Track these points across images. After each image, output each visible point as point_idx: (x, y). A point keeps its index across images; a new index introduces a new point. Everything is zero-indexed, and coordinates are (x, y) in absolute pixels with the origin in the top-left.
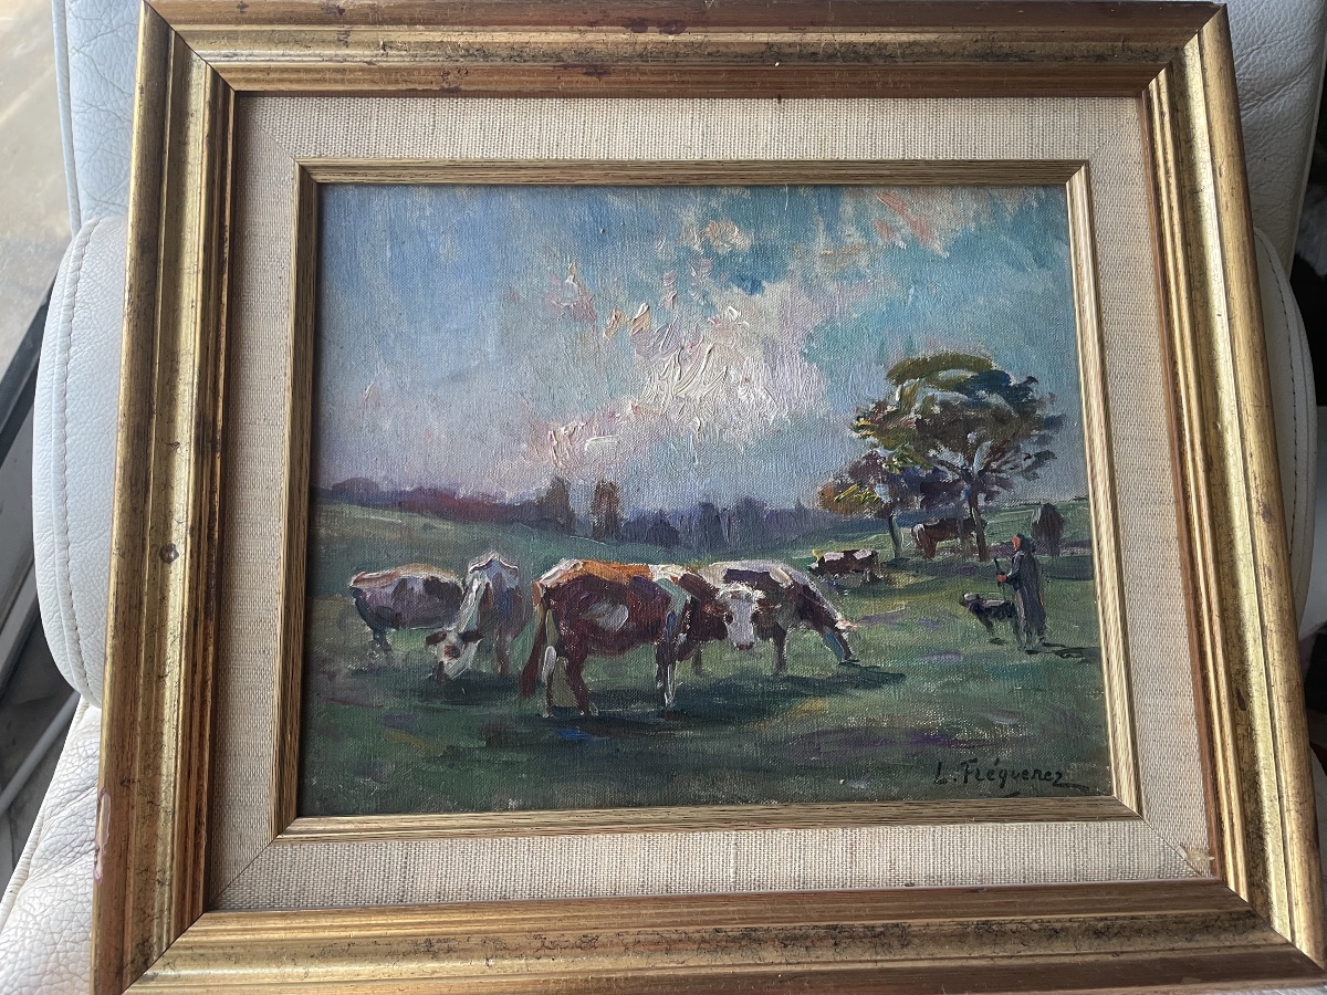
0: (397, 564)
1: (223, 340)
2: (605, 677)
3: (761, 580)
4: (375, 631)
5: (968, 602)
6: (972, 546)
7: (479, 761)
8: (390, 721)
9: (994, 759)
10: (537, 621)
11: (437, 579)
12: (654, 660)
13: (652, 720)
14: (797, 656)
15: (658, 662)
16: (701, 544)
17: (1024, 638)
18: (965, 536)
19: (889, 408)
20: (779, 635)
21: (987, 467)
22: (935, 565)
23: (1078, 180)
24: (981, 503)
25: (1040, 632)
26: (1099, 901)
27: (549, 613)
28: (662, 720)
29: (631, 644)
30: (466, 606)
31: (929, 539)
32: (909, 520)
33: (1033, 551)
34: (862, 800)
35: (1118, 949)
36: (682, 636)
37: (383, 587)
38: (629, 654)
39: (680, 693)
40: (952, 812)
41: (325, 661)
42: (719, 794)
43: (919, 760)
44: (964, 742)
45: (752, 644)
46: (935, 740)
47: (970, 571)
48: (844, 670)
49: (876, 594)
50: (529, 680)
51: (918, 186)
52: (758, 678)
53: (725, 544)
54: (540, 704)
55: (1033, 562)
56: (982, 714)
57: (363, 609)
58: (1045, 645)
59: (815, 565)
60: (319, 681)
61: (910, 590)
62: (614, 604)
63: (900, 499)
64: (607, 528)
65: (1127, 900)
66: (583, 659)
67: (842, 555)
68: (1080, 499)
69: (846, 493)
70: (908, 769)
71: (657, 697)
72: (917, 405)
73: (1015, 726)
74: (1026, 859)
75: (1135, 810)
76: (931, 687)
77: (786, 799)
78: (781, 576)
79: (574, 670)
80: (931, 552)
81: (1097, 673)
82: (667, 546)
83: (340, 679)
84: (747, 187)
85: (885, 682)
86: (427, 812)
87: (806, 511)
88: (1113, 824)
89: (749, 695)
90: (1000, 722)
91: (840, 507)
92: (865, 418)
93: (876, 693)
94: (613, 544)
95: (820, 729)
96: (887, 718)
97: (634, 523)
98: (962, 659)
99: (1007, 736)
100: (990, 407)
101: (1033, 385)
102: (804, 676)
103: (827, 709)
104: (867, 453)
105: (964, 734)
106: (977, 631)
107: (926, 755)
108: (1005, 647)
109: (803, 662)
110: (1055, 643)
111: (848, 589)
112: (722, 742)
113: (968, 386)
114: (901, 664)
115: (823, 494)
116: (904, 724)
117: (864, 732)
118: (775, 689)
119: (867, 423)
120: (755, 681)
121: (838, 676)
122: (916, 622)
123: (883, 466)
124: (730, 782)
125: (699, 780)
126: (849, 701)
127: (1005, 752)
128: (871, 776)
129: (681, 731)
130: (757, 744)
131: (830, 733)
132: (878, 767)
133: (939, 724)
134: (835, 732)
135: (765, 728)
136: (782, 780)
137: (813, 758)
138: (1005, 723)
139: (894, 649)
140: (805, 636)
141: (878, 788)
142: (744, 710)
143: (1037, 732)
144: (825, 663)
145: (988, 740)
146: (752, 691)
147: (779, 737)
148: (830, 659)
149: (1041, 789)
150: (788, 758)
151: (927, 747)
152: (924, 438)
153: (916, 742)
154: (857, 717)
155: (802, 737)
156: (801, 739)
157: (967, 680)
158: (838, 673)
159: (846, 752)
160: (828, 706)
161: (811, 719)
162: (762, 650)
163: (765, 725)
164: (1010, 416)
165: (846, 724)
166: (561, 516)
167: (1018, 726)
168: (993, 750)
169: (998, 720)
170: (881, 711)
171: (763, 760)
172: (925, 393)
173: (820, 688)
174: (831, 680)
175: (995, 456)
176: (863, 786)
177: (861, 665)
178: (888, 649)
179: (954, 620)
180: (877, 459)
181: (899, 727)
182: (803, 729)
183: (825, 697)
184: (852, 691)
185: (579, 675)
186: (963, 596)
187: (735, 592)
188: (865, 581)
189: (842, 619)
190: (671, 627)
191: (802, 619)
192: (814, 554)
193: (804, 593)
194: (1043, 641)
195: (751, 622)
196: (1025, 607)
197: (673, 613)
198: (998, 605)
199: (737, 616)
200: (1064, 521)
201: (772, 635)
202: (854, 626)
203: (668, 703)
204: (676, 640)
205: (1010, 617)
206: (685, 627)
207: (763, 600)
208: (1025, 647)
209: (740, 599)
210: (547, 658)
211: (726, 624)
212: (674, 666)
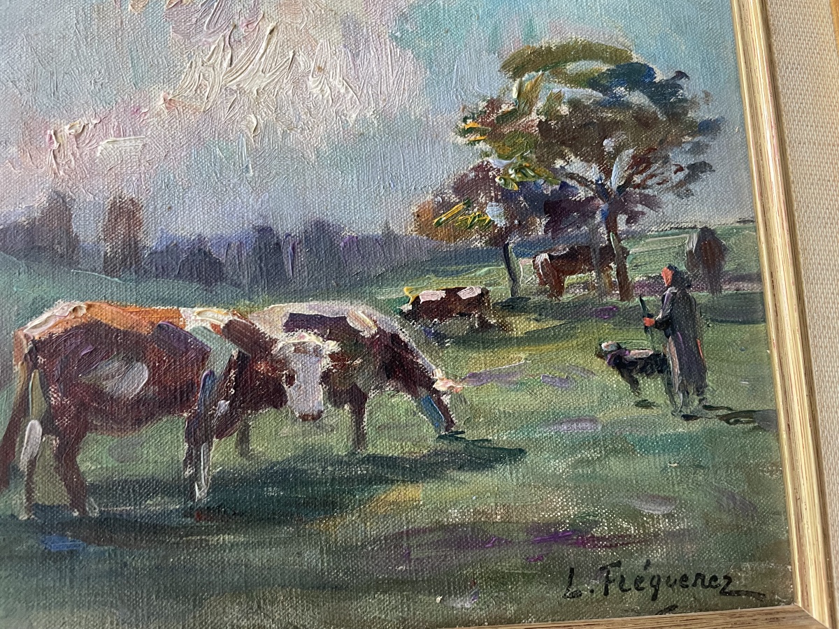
2: (110, 463)
3: (335, 327)
5: (606, 353)
6: (610, 281)
9: (643, 561)
10: (17, 385)
12: (182, 437)
13: (175, 521)
14: (380, 429)
15: (188, 440)
16: (254, 280)
17: (679, 398)
18: (602, 267)
19: (504, 108)
20: (358, 400)
21: (628, 181)
22: (563, 306)
24: (622, 225)
25: (700, 390)
27: (36, 375)
28: (190, 521)
29: (151, 416)
31: (555, 272)
32: (530, 249)
33: (689, 287)
34: (466, 624)
36: (224, 405)
38: (147, 430)
39: (217, 484)
43: (543, 566)
44: (603, 539)
45: (320, 412)
46: (564, 538)
47: (608, 313)
48: (443, 445)
49: (487, 344)
52: (328, 460)
53: (287, 282)
54: (14, 502)
55: (689, 301)
56: (626, 501)
58: (706, 407)
59: (407, 307)
61: (531, 339)
62: (129, 361)
63: (519, 222)
64: (124, 260)
66: (79, 437)
67: (443, 294)
68: (744, 222)
69: (449, 214)
70: (529, 579)
71: (185, 489)
72: (540, 104)
73: (669, 516)
75: (827, 625)
76: (560, 466)
78: (362, 322)
79: (66, 455)
80: (559, 289)
81: (773, 443)
82: (208, 283)
85: (499, 460)
87: (396, 237)
89: (312, 483)
90: (651, 512)
91: (441, 232)
92: (474, 119)
93: (487, 475)
94: (131, 280)
95: (410, 527)
96: (501, 509)
97: (162, 252)
98: (600, 428)
99: (659, 530)
100: (631, 108)
101: (683, 81)
102: (390, 455)
103: (421, 499)
104: (476, 164)
105: (604, 529)
106: (619, 392)
107: (554, 559)
108: (655, 411)
109: (389, 437)
110: (718, 405)
111: (451, 338)
112: (274, 549)
113: (604, 82)
114: (520, 436)
115: (418, 216)
116: (523, 517)
117: (470, 529)
118: (350, 473)
119: (476, 125)
120: (323, 463)
121: (436, 454)
122: (538, 380)
123: (497, 180)
124: (283, 605)
125: (240, 604)
126: (450, 488)
127: (657, 551)
128: (479, 590)
129: (218, 535)
130: (323, 550)
131: (424, 532)
132: (488, 577)
133: (570, 516)
134: (431, 530)
135: (335, 528)
136: (357, 600)
137: (400, 568)
138: (657, 512)
139: (510, 416)
140: (393, 401)
141: (488, 606)
142: (306, 504)
143: (699, 524)
144: (418, 436)
145: (635, 536)
146: (318, 477)
147: (354, 540)
148: (425, 431)
149: (705, 600)
150: (365, 568)
151: (555, 547)
152: (549, 145)
153: (539, 542)
154: (461, 508)
155: (386, 538)
156: (383, 542)
157: (607, 456)
158: (436, 449)
159: (446, 557)
160: (422, 495)
161: (399, 513)
162: (334, 421)
163: (335, 524)
164: (656, 118)
165: (445, 519)
166: (59, 243)
167: (673, 516)
168: (641, 548)
169: (648, 509)
170: (493, 500)
171: (331, 572)
172: (549, 89)
173: (411, 470)
174: (427, 459)
175: (638, 167)
176: (468, 605)
177: (467, 438)
178: (502, 415)
179: (588, 377)
180: (489, 170)
181: (517, 522)
182: (387, 527)
183: (417, 482)
184: (455, 474)
185: (73, 460)
186: (600, 345)
187: (299, 343)
188: (472, 327)
189: (442, 378)
190: (208, 392)
191: (389, 378)
192: (407, 293)
193: (392, 343)
194: (704, 403)
195: (320, 383)
196: (679, 360)
197: (212, 373)
198: (645, 356)
199: (301, 376)
200: (726, 249)
201: (348, 400)
202: (458, 386)
203: (200, 497)
204: (214, 409)
205: (660, 372)
206: (227, 392)
207: (337, 353)
208: (681, 411)
209: (305, 352)
210: (29, 437)
211: (285, 386)
212: (210, 445)
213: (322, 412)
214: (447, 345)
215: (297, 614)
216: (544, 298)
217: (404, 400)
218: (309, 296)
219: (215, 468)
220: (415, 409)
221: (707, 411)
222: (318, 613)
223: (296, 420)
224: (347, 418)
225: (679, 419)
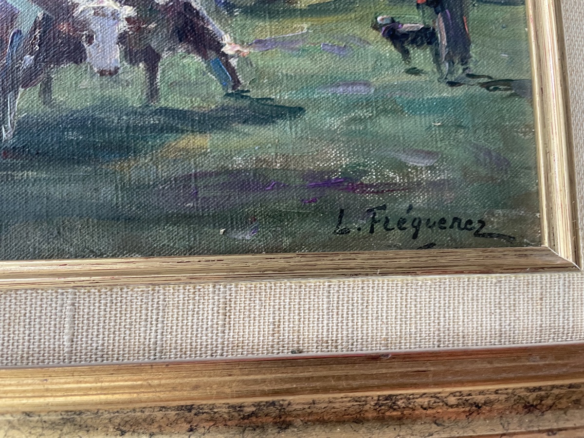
5: (381, 26)
9: (406, 205)
14: (172, 85)
17: (446, 67)
20: (152, 59)
25: (464, 61)
26: (531, 368)
34: (246, 251)
35: (555, 426)
36: (29, 59)
39: (21, 128)
40: (353, 264)
42: (66, 247)
43: (317, 207)
44: (371, 186)
45: (117, 70)
46: (337, 184)
49: (273, 15)
52: (121, 109)
56: (394, 155)
58: (469, 75)
61: (313, 11)
65: (565, 365)
70: (303, 217)
73: (431, 168)
74: (442, 319)
75: (571, 260)
76: (335, 123)
81: (528, 109)
85: (281, 116)
88: (546, 276)
89: (109, 130)
90: (415, 164)
93: (269, 129)
95: (198, 171)
96: (280, 158)
98: (373, 91)
99: (422, 179)
102: (181, 108)
103: (208, 147)
105: (372, 177)
106: (391, 59)
107: (326, 201)
108: (423, 77)
109: (180, 92)
110: (480, 74)
111: (239, 7)
112: (73, 185)
114: (300, 96)
116: (300, 166)
117: (252, 174)
118: (144, 123)
120: (119, 113)
121: (223, 109)
122: (319, 48)
124: (80, 232)
125: (42, 230)
126: (235, 139)
127: (419, 198)
128: (258, 225)
129: (22, 171)
130: (118, 187)
131: (211, 175)
132: (267, 215)
133: (342, 166)
134: (217, 174)
135: (129, 169)
136: (148, 230)
137: (188, 205)
138: (420, 165)
139: (291, 78)
140: (184, 62)
141: (266, 238)
142: (103, 148)
143: (457, 175)
144: (207, 93)
145: (400, 184)
146: (114, 124)
147: (147, 179)
148: (213, 88)
149: (461, 240)
150: (156, 204)
151: (327, 192)
153: (314, 186)
154: (245, 156)
155: (175, 179)
156: (173, 182)
157: (377, 115)
158: (223, 105)
159: (230, 197)
160: (209, 144)
161: (187, 158)
162: (130, 76)
163: (129, 165)
165: (230, 165)
167: (435, 168)
168: (405, 195)
169: (412, 161)
170: (273, 150)
171: (125, 206)
173: (199, 122)
174: (214, 113)
176: (248, 237)
177: (251, 96)
178: (285, 78)
179: (364, 46)
181: (295, 169)
182: (177, 170)
183: (205, 133)
184: (240, 127)
186: (376, 18)
187: (98, 7)
189: (230, 42)
190: (15, 48)
191: (181, 41)
193: (185, 10)
194: (467, 71)
195: (118, 44)
196: (447, 33)
197: (19, 32)
198: (416, 29)
199: (100, 36)
201: (143, 59)
202: (245, 51)
203: (6, 138)
204: (20, 63)
205: (429, 43)
206: (32, 48)
207: (133, 18)
208: (446, 78)
209: (104, 15)
211: (85, 44)
212: (16, 93)
213: (118, 68)
214: (236, 14)
215: (93, 241)
217: (195, 61)
219: (20, 113)
220: (205, 70)
221: (470, 79)
222: (113, 240)
223: (94, 75)
224: (142, 75)
225: (444, 85)
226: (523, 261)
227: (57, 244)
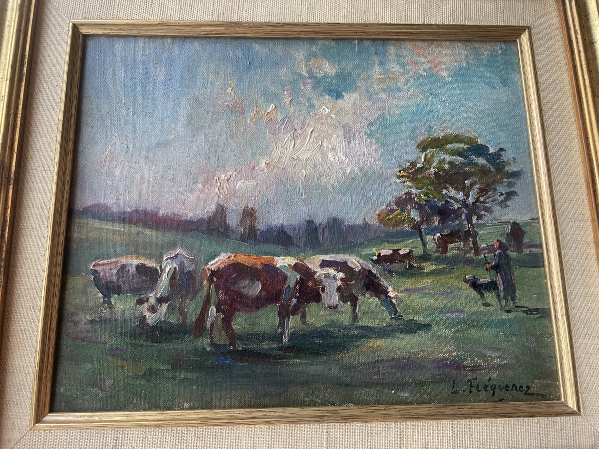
0: (120, 255)
1: (19, 119)
2: (246, 326)
3: (342, 266)
4: (105, 296)
5: (469, 281)
6: (470, 247)
7: (166, 378)
8: (111, 352)
9: (487, 378)
10: (205, 290)
11: (144, 265)
13: (275, 352)
14: (365, 313)
15: (279, 316)
16: (306, 245)
17: (503, 302)
18: (466, 241)
19: (418, 166)
20: (354, 300)
21: (477, 200)
22: (447, 258)
23: (525, 37)
24: (475, 221)
25: (513, 299)
27: (213, 286)
28: (281, 352)
29: (263, 305)
30: (161, 282)
31: (444, 242)
32: (432, 231)
33: (507, 250)
34: (406, 403)
36: (294, 300)
37: (111, 269)
38: (262, 311)
39: (293, 336)
40: (463, 411)
41: (73, 314)
42: (317, 400)
43: (441, 379)
44: (469, 367)
45: (337, 305)
46: (451, 366)
47: (469, 261)
49: (413, 276)
50: (199, 327)
51: (432, 40)
52: (341, 327)
53: (320, 245)
54: (205, 342)
55: (507, 256)
56: (479, 350)
57: (97, 282)
59: (375, 258)
60: (68, 326)
61: (433, 273)
62: (253, 280)
63: (426, 219)
64: (249, 234)
66: (233, 314)
67: (392, 252)
68: (533, 219)
70: (434, 384)
71: (278, 338)
72: (435, 164)
73: (499, 357)
74: (510, 441)
76: (447, 332)
77: (359, 403)
78: (355, 264)
79: (227, 321)
80: (446, 250)
81: (549, 324)
82: (286, 246)
83: (81, 326)
84: (333, 39)
85: (419, 329)
86: (132, 410)
87: (369, 225)
89: (334, 337)
90: (491, 355)
91: (390, 223)
92: (404, 171)
93: (414, 336)
94: (252, 244)
95: (379, 359)
96: (420, 352)
97: (266, 232)
98: (466, 315)
99: (495, 363)
100: (478, 165)
101: (502, 153)
102: (369, 326)
103: (384, 346)
104: (405, 192)
105: (469, 362)
106: (474, 298)
107: (445, 375)
108: (492, 308)
109: (368, 317)
110: (522, 306)
111: (395, 272)
112: (318, 366)
113: (465, 153)
114: (429, 318)
115: (379, 216)
116: (431, 356)
117: (406, 360)
118: (351, 333)
119: (405, 174)
120: (339, 328)
121: (390, 326)
122: (437, 293)
123: (415, 199)
124: (323, 392)
125: (304, 390)
126: (397, 341)
127: (494, 373)
128: (411, 388)
129: (294, 359)
130: (340, 368)
131: (386, 361)
132: (416, 383)
133: (452, 356)
134: (389, 360)
135: (345, 358)
136: (356, 391)
137: (375, 377)
138: (493, 355)
139: (424, 309)
140: (370, 301)
141: (416, 396)
142: (332, 346)
143: (513, 361)
144: (382, 317)
145: (483, 366)
146: (337, 334)
147: (354, 364)
148: (385, 315)
149: (517, 397)
150: (359, 377)
151: (446, 370)
152: (440, 183)
153: (439, 367)
154: (402, 351)
155: (368, 363)
156: (367, 365)
157: (469, 329)
158: (390, 324)
159: (396, 373)
160: (384, 344)
161: (374, 352)
162: (343, 309)
163: (345, 356)
164: (490, 170)
165: (395, 356)
166: (221, 228)
167: (501, 357)
168: (486, 372)
169: (489, 353)
170: (417, 347)
171: (344, 378)
172: (439, 157)
173: (379, 333)
174: (386, 328)
175: (482, 193)
176: (406, 395)
177: (404, 319)
178: (420, 309)
179: (460, 291)
180: (412, 195)
181: (428, 358)
182: (369, 358)
183: (382, 338)
184: (399, 335)
185: (230, 324)
186: (466, 277)
187: (326, 273)
188: (405, 267)
189: (392, 291)
190: (287, 295)
191: (367, 290)
192: (375, 251)
193: (369, 274)
194: (515, 304)
195: (337, 292)
196: (503, 284)
197: (289, 286)
198: (487, 282)
199: (328, 288)
200: (524, 232)
201: (349, 300)
202: (400, 295)
203: (285, 342)
204: (290, 303)
205: (494, 290)
206: (296, 295)
207: (344, 279)
208: (504, 308)
209: (330, 278)
210: (211, 313)
211: (321, 293)
212: (289, 319)
214: (394, 275)
215: (330, 396)
216: (439, 254)
217: (375, 301)
218: (330, 252)
219: (292, 329)
221: (517, 309)
222: (339, 396)
224: (349, 308)
225: (503, 312)
226: (551, 410)
227: (312, 398)
